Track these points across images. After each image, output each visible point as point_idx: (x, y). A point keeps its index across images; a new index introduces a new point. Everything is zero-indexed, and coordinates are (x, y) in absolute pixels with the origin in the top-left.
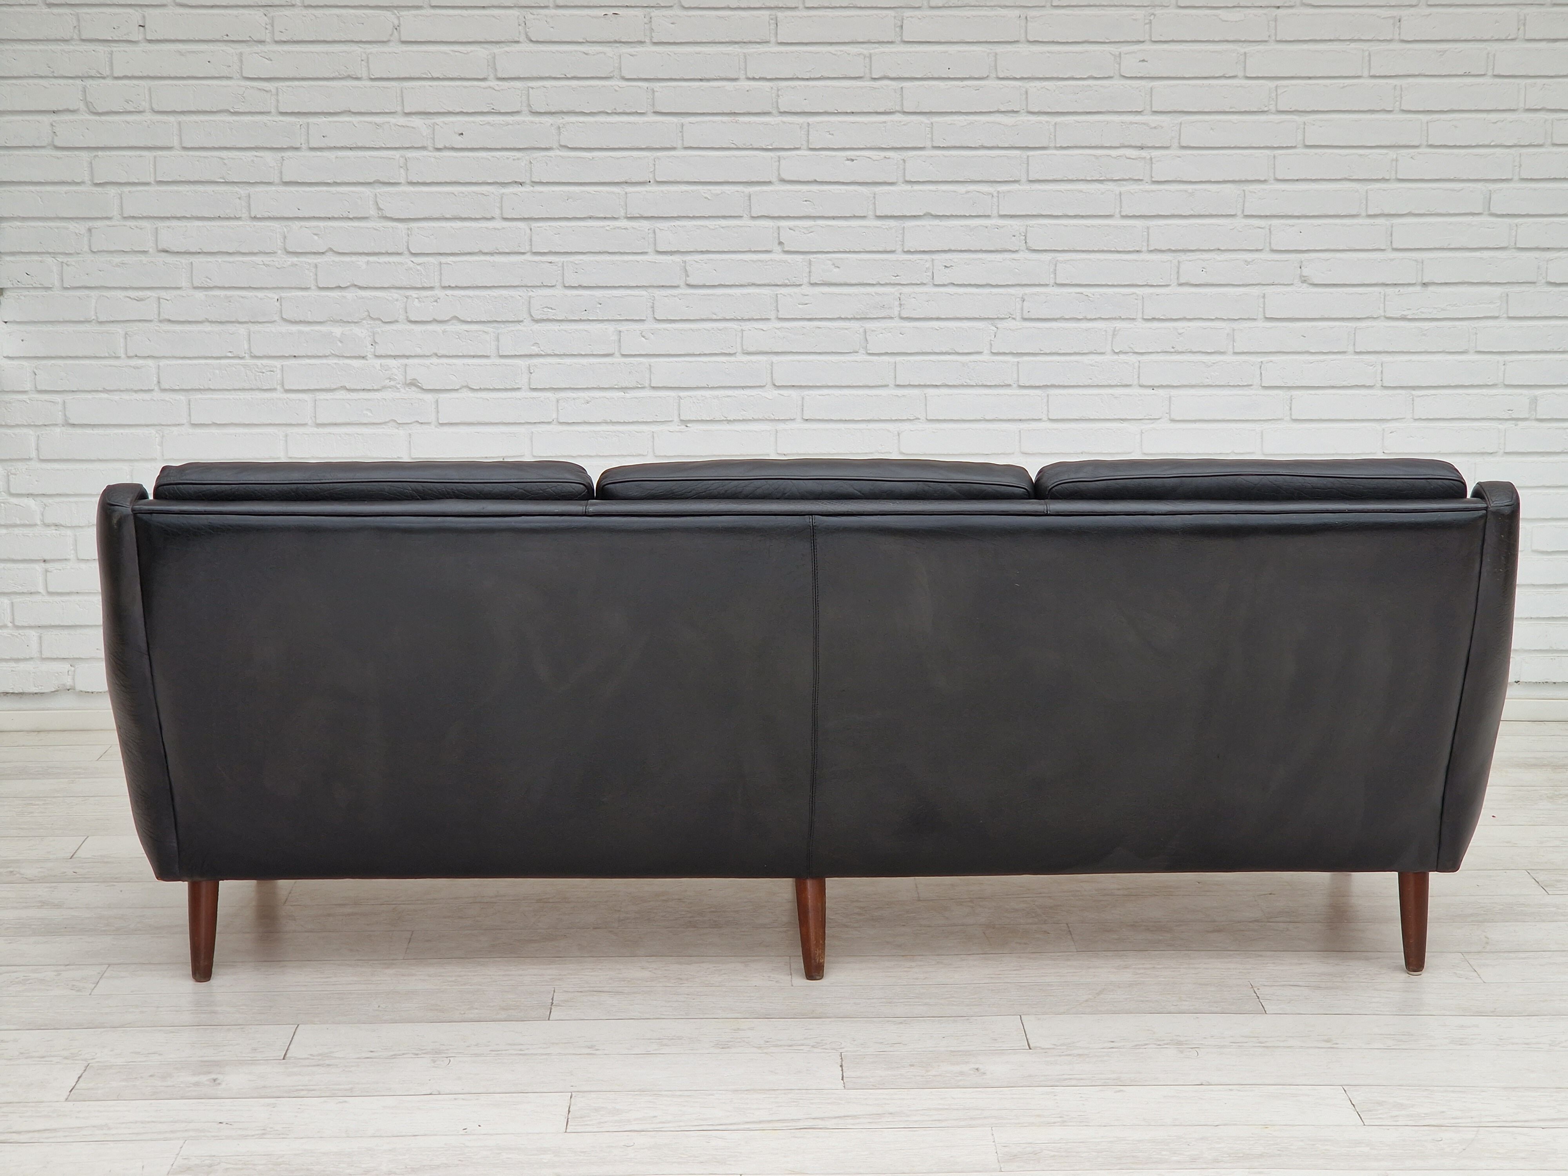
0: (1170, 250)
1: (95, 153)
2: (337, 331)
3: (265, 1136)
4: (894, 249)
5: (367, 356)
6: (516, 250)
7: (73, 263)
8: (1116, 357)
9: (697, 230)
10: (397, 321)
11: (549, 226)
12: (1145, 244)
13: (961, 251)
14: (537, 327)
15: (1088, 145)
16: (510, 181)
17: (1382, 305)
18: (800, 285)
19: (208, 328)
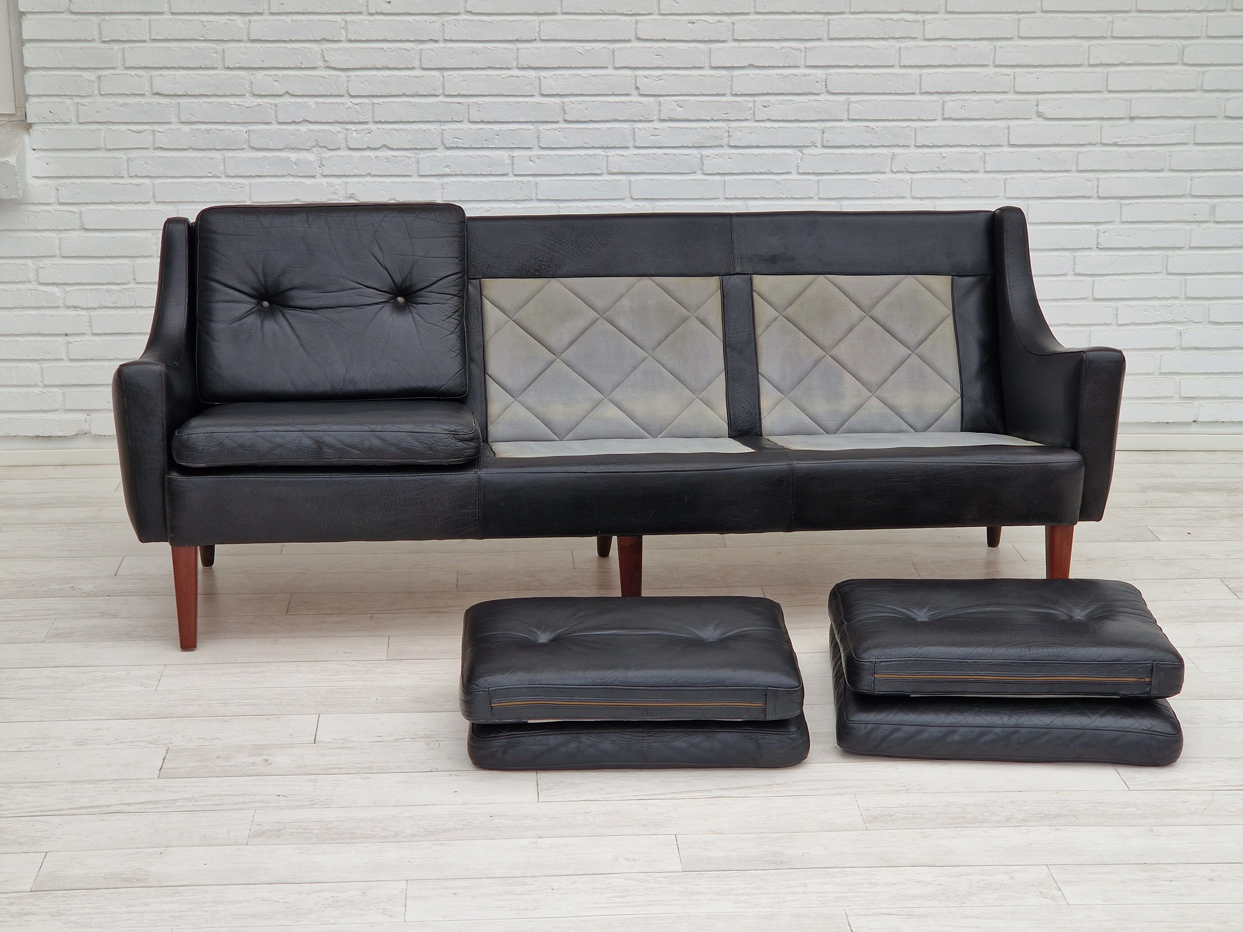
0: (937, 93)
1: (103, 17)
2: (293, 156)
3: (314, 806)
4: (725, 93)
5: (316, 175)
6: (433, 92)
7: (87, 104)
8: (894, 175)
9: (573, 78)
10: (339, 149)
11: (458, 75)
12: (918, 87)
13: (776, 94)
14: (448, 153)
15: (875, 10)
16: (427, 39)
17: (1099, 134)
18: (652, 121)
19: (192, 154)
